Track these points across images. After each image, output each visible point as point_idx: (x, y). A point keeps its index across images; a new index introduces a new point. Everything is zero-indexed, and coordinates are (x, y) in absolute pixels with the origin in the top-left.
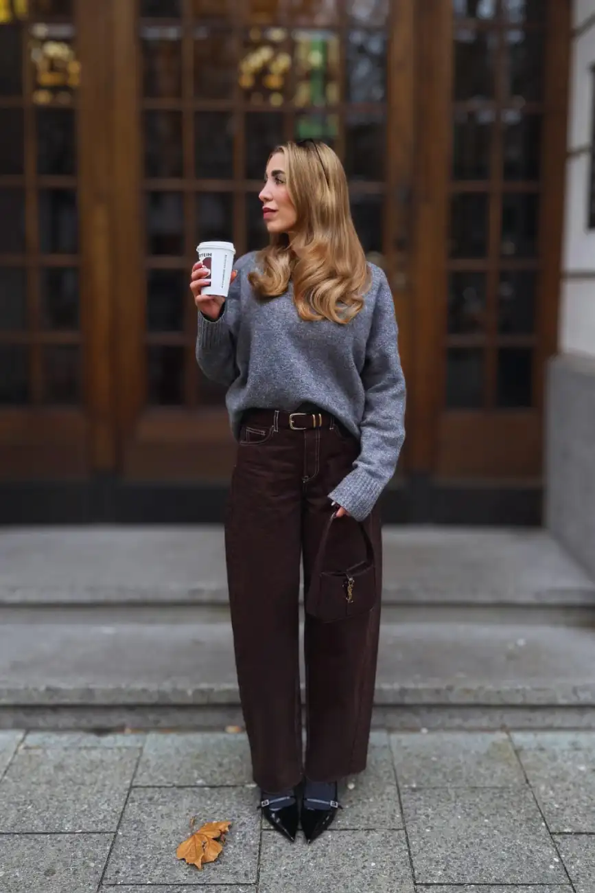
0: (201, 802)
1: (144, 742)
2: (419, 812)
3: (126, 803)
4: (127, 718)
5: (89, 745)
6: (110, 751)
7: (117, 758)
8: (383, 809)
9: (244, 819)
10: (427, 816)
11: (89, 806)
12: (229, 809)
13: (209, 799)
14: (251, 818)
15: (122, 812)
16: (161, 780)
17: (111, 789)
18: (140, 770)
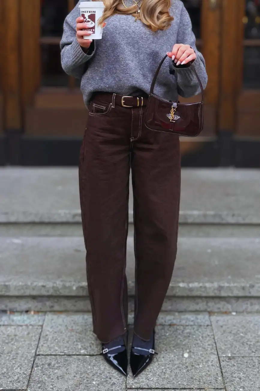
0: (84, 366)
1: (44, 320)
2: (234, 375)
3: (32, 367)
4: (31, 304)
5: (6, 323)
6: (20, 328)
7: (26, 333)
8: (209, 373)
9: (114, 380)
10: (240, 379)
11: (7, 369)
12: (103, 372)
13: (90, 365)
14: (119, 380)
15: (30, 374)
16: (56, 350)
17: (22, 357)
18: (41, 343)
